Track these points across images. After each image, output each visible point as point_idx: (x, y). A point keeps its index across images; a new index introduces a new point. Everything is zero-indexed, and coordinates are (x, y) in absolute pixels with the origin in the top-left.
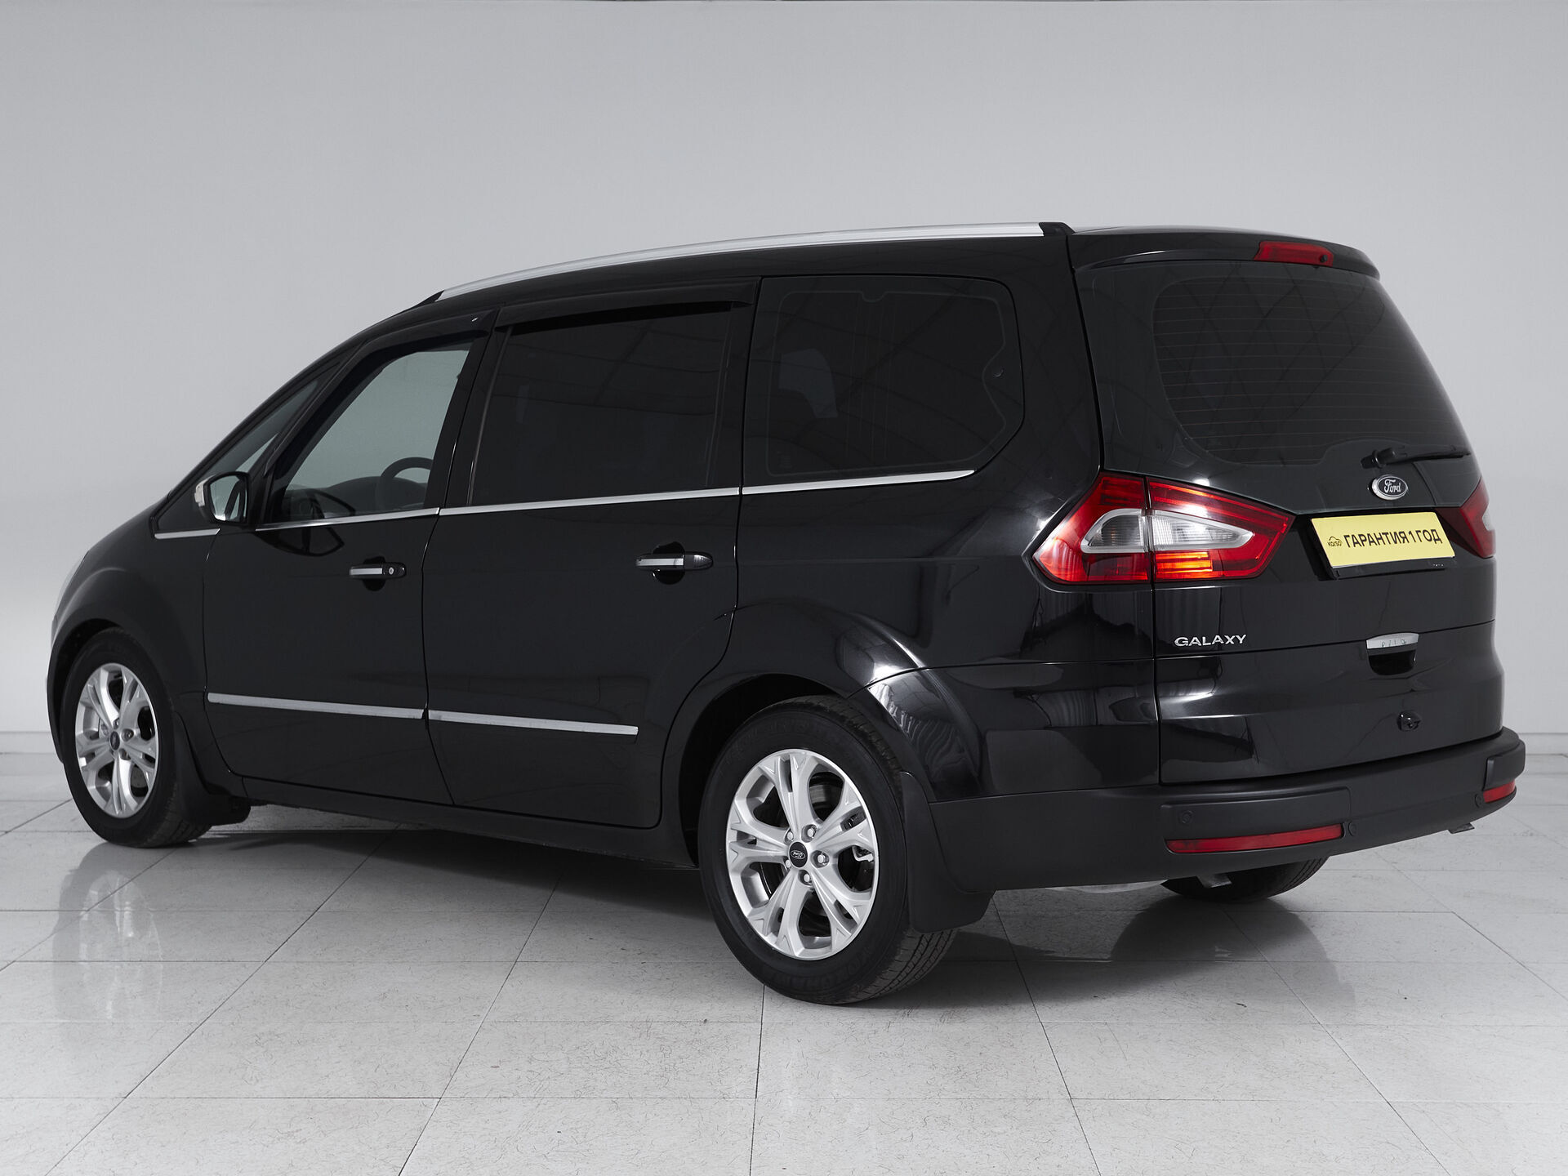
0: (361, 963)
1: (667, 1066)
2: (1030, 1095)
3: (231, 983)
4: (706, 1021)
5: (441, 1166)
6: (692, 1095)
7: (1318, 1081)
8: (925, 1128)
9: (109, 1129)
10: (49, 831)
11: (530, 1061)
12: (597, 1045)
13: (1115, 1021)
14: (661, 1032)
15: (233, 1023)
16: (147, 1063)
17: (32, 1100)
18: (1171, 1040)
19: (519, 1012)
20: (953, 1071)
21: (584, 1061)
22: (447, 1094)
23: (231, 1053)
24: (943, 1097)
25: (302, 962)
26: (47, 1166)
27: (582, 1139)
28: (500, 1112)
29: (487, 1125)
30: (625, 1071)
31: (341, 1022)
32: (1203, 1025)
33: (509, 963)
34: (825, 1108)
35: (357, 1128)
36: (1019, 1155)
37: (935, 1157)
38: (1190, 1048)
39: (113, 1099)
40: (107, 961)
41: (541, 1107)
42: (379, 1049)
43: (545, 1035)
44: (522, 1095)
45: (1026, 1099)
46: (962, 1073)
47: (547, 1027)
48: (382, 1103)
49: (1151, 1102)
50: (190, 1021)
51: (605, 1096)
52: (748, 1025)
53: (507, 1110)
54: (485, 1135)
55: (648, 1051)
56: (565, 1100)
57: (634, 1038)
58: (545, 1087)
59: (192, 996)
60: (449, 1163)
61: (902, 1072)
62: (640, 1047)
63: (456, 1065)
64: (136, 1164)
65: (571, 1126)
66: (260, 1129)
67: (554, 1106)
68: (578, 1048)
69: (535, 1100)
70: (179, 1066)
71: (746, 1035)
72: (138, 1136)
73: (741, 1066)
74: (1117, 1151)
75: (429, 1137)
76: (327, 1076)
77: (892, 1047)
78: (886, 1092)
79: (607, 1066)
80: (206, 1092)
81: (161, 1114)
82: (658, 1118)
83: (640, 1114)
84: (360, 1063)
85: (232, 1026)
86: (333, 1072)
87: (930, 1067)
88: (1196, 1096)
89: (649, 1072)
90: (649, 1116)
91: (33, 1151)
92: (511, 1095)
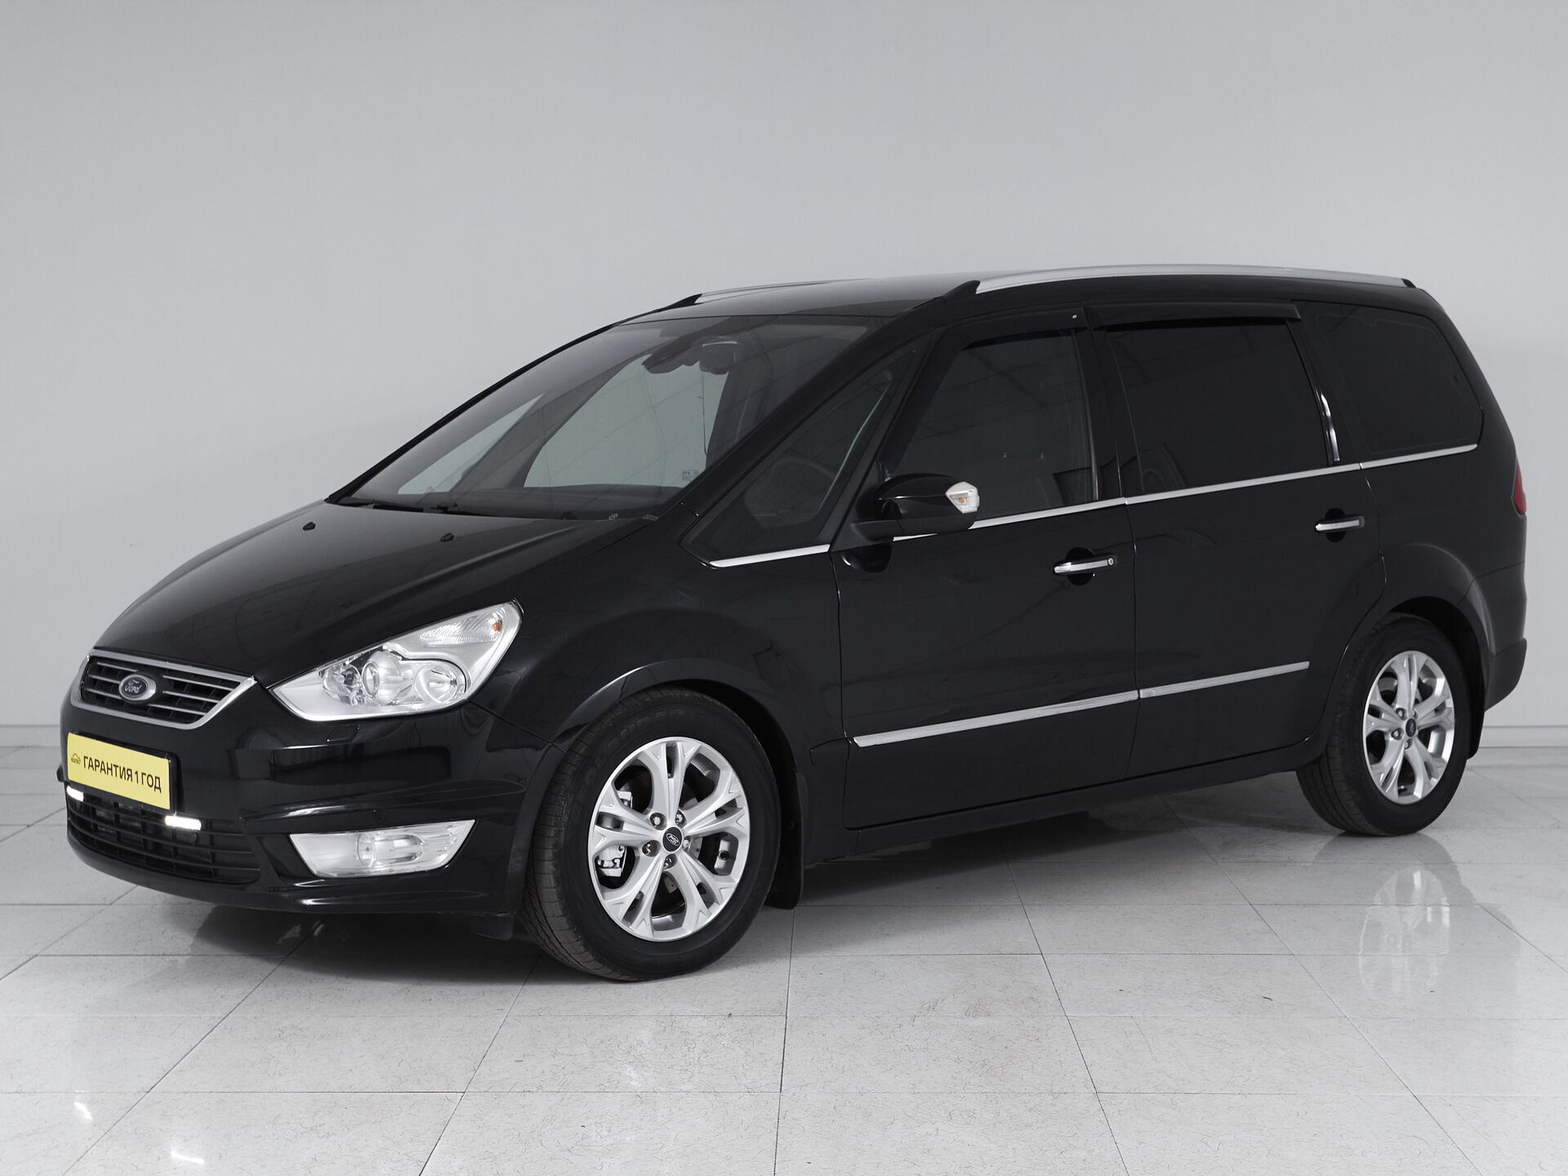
1: (691, 1060)
2: (1056, 1089)
4: (730, 1014)
5: (465, 1160)
6: (717, 1090)
7: (1345, 1075)
8: (950, 1122)
9: (132, 1123)
11: (554, 1054)
12: (621, 1039)
13: (1141, 1015)
14: (685, 1026)
15: (256, 1018)
16: (170, 1057)
18: (1197, 1034)
19: (543, 1006)
20: (978, 1065)
21: (608, 1055)
22: (470, 1089)
23: (254, 1047)
26: (70, 1161)
27: (606, 1133)
28: (524, 1106)
29: (511, 1120)
30: (650, 1065)
31: (365, 1016)
32: (1229, 1018)
34: (850, 1102)
35: (380, 1122)
36: (1045, 1149)
37: (960, 1151)
38: (1216, 1042)
39: (135, 1093)
40: (130, 955)
41: (565, 1102)
42: (402, 1043)
43: (569, 1029)
44: (546, 1089)
45: (1052, 1093)
46: (987, 1067)
47: (570, 1021)
48: (405, 1098)
49: (1178, 1096)
50: (213, 1016)
51: (629, 1090)
52: (772, 1018)
53: (531, 1105)
54: (509, 1129)
55: (672, 1045)
56: (589, 1094)
57: (659, 1032)
58: (569, 1081)
60: (472, 1157)
61: (927, 1066)
62: (663, 1041)
63: (479, 1059)
64: (159, 1158)
65: (595, 1121)
66: (283, 1123)
67: (578, 1100)
68: (602, 1042)
69: (559, 1094)
70: (202, 1060)
71: (771, 1029)
72: (161, 1130)
73: (766, 1060)
74: (1142, 1145)
75: (453, 1131)
76: (351, 1070)
77: (917, 1041)
78: (911, 1086)
79: (630, 1060)
80: (229, 1087)
81: (184, 1108)
82: (681, 1112)
83: (664, 1108)
84: (383, 1058)
85: (255, 1020)
86: (356, 1067)
87: (955, 1061)
88: (1222, 1090)
89: (673, 1066)
90: (674, 1110)
91: (56, 1146)
92: (535, 1089)
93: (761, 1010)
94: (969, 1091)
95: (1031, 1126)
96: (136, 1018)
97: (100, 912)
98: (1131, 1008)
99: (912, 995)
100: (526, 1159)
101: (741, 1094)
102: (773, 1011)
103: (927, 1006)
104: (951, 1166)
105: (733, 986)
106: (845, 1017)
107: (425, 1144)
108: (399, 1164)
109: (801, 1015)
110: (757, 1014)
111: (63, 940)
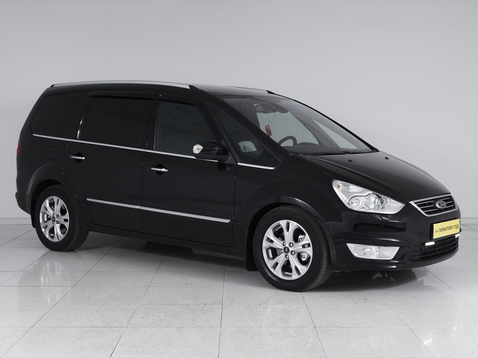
0: (102, 287)
1: (194, 318)
2: (303, 326)
3: (64, 293)
4: (206, 304)
5: (127, 347)
6: (202, 326)
7: (389, 322)
8: (271, 336)
9: (27, 336)
10: (9, 248)
11: (153, 316)
12: (173, 312)
13: (328, 304)
14: (192, 307)
15: (64, 305)
16: (39, 317)
17: (4, 328)
18: (345, 310)
19: (150, 302)
20: (279, 319)
21: (169, 316)
22: (128, 326)
23: (64, 314)
24: (276, 327)
25: (85, 287)
26: (9, 348)
27: (169, 339)
28: (144, 331)
29: (140, 335)
30: (182, 319)
31: (97, 304)
32: (354, 305)
33: (147, 287)
34: (241, 330)
35: (101, 336)
36: (299, 344)
37: (274, 345)
38: (351, 312)
39: (28, 327)
40: (27, 286)
41: (156, 330)
42: (108, 313)
43: (158, 308)
44: (151, 326)
45: (301, 327)
46: (282, 319)
47: (158, 306)
48: (109, 329)
49: (339, 328)
50: (52, 304)
51: (176, 326)
52: (218, 305)
53: (146, 331)
54: (140, 338)
55: (188, 313)
56: (163, 328)
57: (184, 309)
58: (158, 324)
59: (52, 297)
60: (129, 346)
61: (264, 319)
62: (186, 312)
63: (131, 317)
64: (36, 347)
65: (165, 336)
66: (73, 336)
67: (160, 329)
68: (168, 312)
69: (155, 328)
70: (48, 318)
71: (218, 308)
72: (36, 338)
73: (216, 318)
74: (328, 343)
75: (123, 339)
76: (93, 321)
77: (261, 312)
78: (259, 325)
79: (176, 317)
80: (56, 325)
81: (43, 332)
82: (191, 333)
83: (186, 332)
84: (102, 317)
85: (64, 306)
86: (94, 320)
87: (273, 318)
88: (352, 326)
89: (189, 319)
90: (189, 332)
91: (5, 343)
92: (147, 326)
93: (215, 302)
94: (277, 327)
95: (295, 337)
96: (29, 305)
97: (18, 274)
98: (325, 302)
99: (260, 298)
100: (145, 347)
101: (209, 328)
102: (219, 303)
103: (264, 301)
104: (271, 349)
105: (206, 295)
106: (240, 305)
107: (115, 343)
108: (107, 348)
109: (227, 304)
110: (214, 304)
111: (7, 282)
